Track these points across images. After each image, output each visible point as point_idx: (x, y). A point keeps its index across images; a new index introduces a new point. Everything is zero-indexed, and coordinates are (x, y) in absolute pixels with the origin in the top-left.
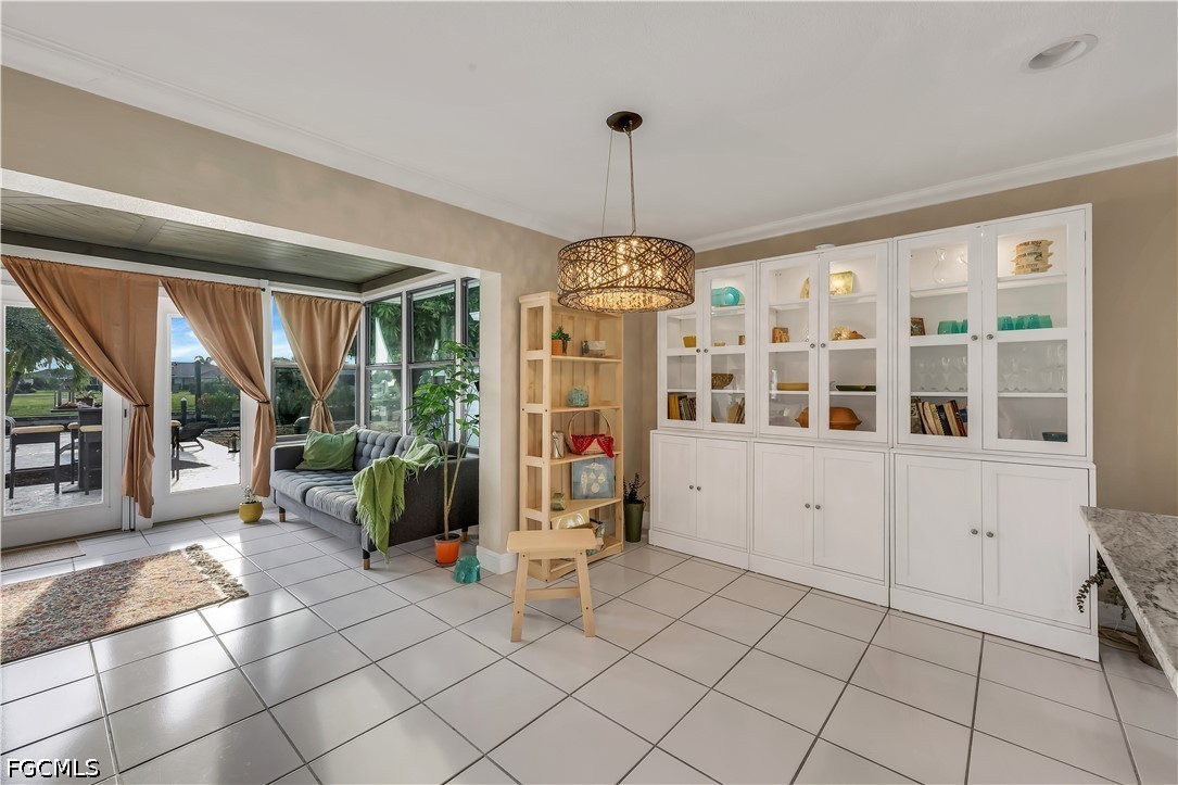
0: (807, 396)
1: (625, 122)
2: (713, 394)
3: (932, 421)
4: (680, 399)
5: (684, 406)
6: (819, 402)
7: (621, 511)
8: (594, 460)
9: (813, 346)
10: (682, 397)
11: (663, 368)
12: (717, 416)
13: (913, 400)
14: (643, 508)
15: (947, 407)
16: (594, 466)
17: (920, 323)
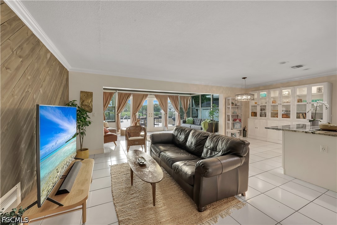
0: (278, 113)
1: (244, 78)
2: (260, 112)
3: (301, 116)
5: (254, 114)
6: (280, 113)
7: (242, 131)
8: (237, 123)
9: (279, 104)
10: (254, 113)
11: (250, 107)
12: (261, 116)
13: (297, 113)
14: (246, 132)
15: (304, 114)
16: (238, 123)
17: (301, 100)
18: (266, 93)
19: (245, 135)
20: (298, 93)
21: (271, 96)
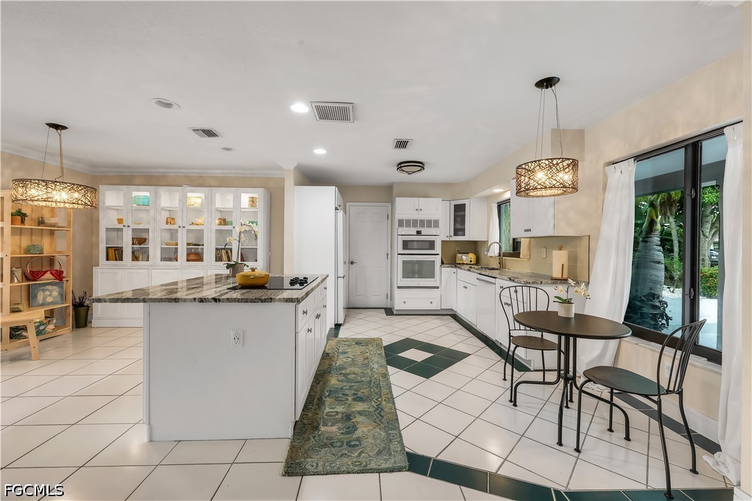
0: (177, 248)
1: (56, 127)
2: (133, 248)
3: (224, 256)
4: (115, 250)
5: (115, 254)
6: (182, 250)
7: (70, 310)
8: (48, 284)
9: (180, 227)
10: (117, 249)
11: (103, 234)
12: (135, 258)
13: (217, 249)
14: (88, 309)
15: (229, 251)
16: (49, 287)
17: (224, 220)
18: (147, 194)
19: (82, 321)
20: (219, 204)
21: (162, 205)
